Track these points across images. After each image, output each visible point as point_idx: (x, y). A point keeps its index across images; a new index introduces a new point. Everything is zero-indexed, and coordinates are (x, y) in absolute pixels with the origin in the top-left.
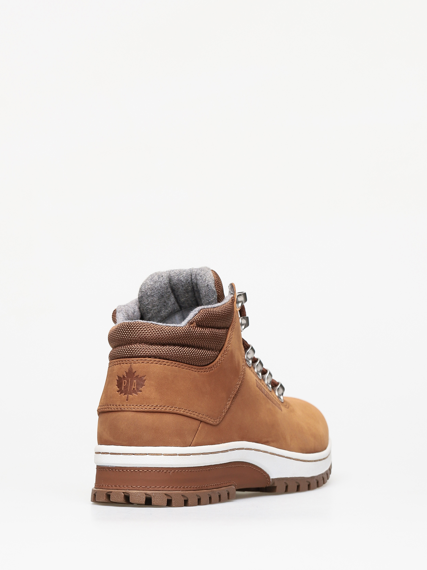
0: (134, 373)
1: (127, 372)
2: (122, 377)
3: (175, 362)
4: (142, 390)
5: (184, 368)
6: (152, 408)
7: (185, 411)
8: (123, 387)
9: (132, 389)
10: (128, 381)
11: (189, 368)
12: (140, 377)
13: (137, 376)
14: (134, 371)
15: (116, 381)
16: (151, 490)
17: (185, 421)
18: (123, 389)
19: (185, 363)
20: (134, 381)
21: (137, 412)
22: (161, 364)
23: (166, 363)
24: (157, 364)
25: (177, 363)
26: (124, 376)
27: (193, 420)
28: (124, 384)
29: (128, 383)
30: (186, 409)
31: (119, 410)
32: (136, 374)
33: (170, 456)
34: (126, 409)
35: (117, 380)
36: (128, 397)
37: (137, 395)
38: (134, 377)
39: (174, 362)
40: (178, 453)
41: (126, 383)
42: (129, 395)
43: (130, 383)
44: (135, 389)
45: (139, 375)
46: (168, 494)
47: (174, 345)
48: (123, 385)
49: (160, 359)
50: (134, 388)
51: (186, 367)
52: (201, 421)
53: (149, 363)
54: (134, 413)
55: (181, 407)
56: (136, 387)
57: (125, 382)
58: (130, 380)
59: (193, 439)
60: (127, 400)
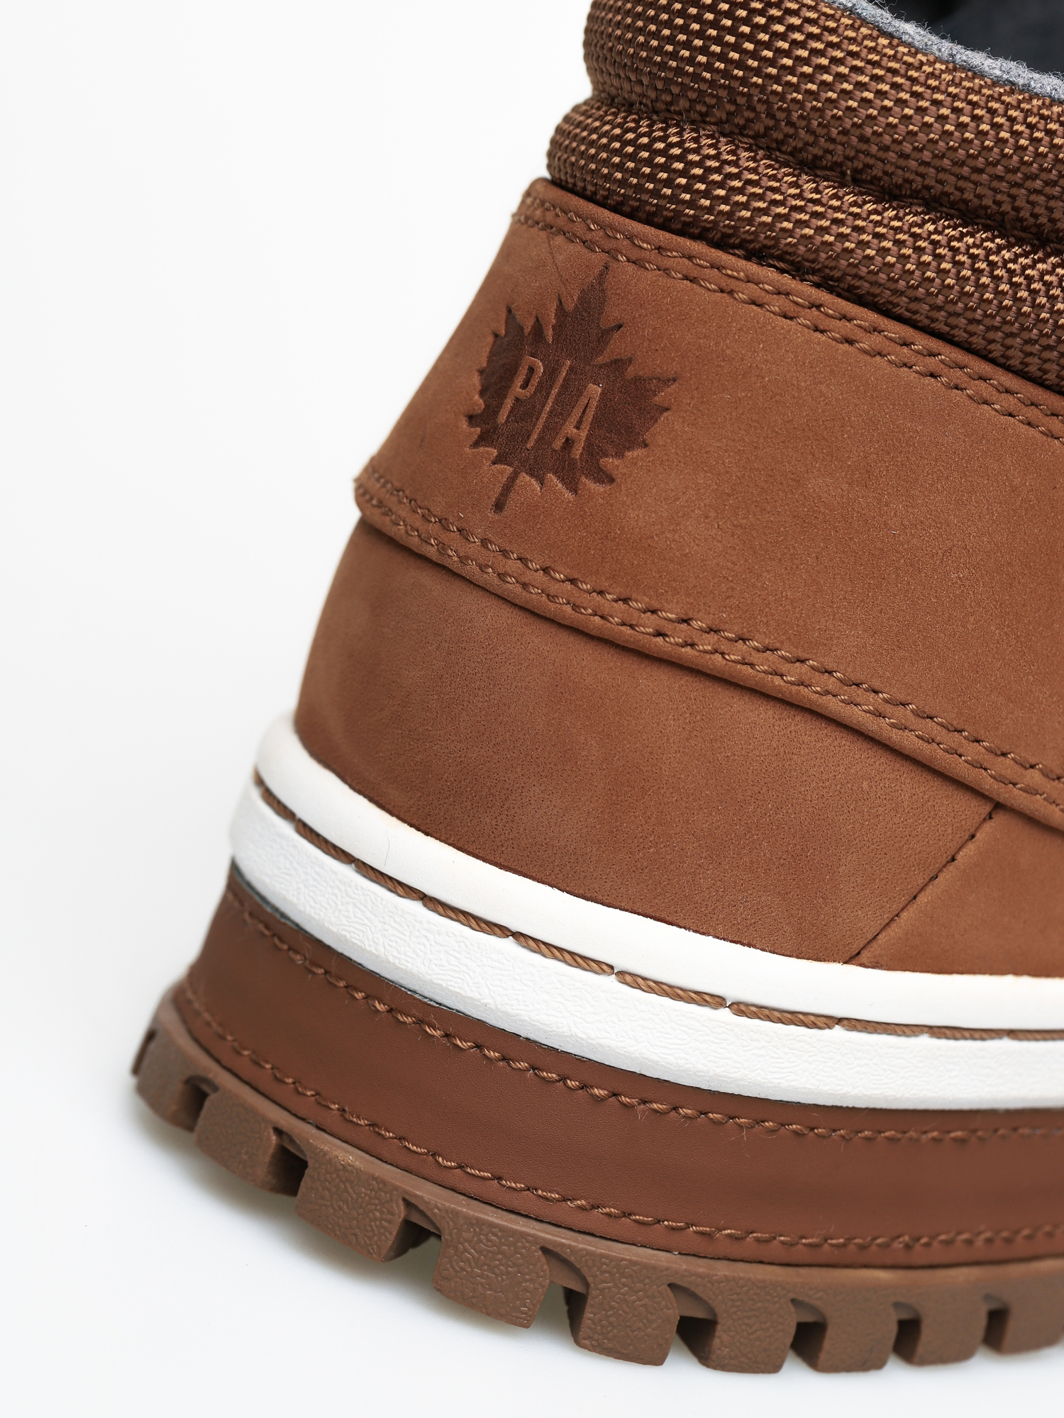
0: (604, 336)
1: (570, 306)
2: (528, 325)
3: (934, 344)
4: (615, 473)
5: (986, 402)
6: (649, 623)
7: (889, 709)
8: (509, 403)
9: (558, 444)
10: (551, 373)
11: (1032, 413)
12: (637, 380)
13: (619, 364)
14: (613, 313)
15: (490, 339)
16: (461, 1187)
17: (865, 785)
18: (503, 416)
19: (1008, 369)
20: (591, 386)
21: (531, 619)
22: (816, 329)
23: (860, 334)
24: (785, 317)
25: (949, 353)
26: (538, 330)
27: (936, 783)
28: (524, 386)
29: (545, 387)
30: (901, 697)
31: (431, 552)
32: (617, 347)
33: (666, 1000)
34: (471, 569)
35: (496, 336)
36: (508, 488)
37: (568, 495)
38: (600, 360)
39: (922, 342)
40: (732, 993)
41: (535, 381)
42: (524, 478)
43: (559, 394)
44: (577, 451)
45: (630, 360)
46: (566, 1253)
47: (969, 216)
48: (517, 390)
49: (831, 290)
50: (567, 440)
51: (1010, 402)
52: (998, 806)
53: (731, 293)
54: (506, 616)
55: (863, 678)
56: (584, 434)
57: (531, 370)
58: (571, 369)
59: (887, 916)
60: (499, 506)
